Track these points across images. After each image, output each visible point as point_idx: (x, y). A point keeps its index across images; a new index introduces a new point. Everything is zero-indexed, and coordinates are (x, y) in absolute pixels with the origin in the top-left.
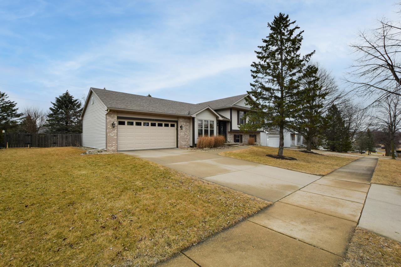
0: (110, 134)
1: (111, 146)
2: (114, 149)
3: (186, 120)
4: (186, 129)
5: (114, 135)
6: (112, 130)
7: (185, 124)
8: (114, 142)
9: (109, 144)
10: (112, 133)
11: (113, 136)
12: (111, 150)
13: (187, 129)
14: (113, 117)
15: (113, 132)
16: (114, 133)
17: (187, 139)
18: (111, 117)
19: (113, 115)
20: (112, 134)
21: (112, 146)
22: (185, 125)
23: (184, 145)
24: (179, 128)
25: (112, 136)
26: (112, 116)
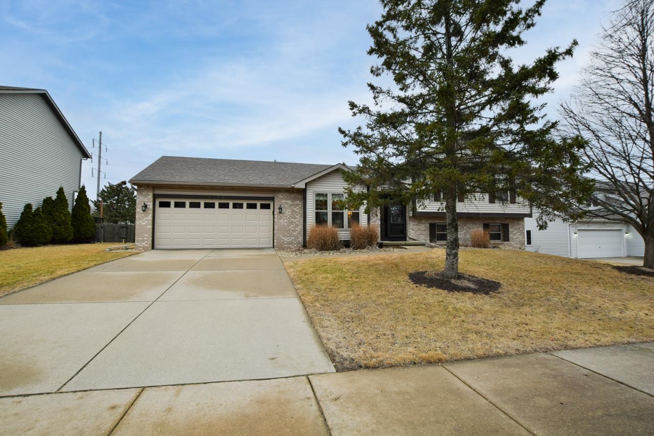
0: (141, 222)
1: (140, 240)
2: (146, 245)
3: (293, 195)
4: (293, 211)
5: (147, 223)
6: (143, 215)
7: (291, 203)
8: (146, 235)
9: (139, 237)
10: (144, 220)
11: (145, 225)
12: (140, 247)
13: (297, 212)
14: (145, 195)
15: (146, 218)
16: (146, 220)
17: (295, 231)
18: (143, 195)
19: (146, 192)
20: (144, 222)
21: (143, 241)
22: (291, 205)
23: (288, 243)
24: (277, 211)
25: (143, 225)
26: (144, 193)
